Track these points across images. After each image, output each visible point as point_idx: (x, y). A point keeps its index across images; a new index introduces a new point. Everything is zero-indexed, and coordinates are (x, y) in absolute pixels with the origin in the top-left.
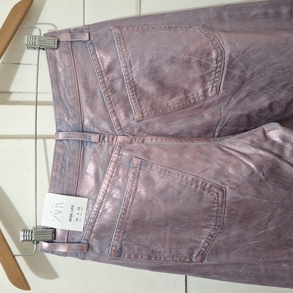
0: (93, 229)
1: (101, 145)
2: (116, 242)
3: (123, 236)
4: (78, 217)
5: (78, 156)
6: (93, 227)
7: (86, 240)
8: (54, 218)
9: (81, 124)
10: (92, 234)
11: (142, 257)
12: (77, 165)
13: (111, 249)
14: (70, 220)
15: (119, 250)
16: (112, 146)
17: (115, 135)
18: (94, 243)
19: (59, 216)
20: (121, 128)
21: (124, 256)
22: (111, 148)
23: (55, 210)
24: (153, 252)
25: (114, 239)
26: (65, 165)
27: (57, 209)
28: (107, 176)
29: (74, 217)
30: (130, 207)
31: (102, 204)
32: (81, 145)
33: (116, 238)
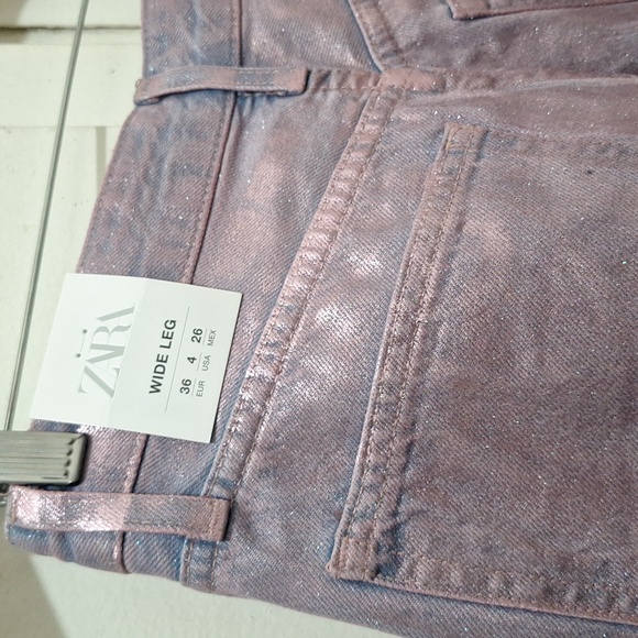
0: (255, 431)
1: (309, 100)
2: (367, 499)
3: (404, 468)
4: (191, 372)
5: (216, 145)
6: (260, 419)
7: (224, 484)
8: (88, 383)
9: (236, 46)
10: (254, 455)
11: (508, 583)
12: (208, 176)
13: (345, 533)
14: (156, 388)
15: (386, 542)
16: (355, 100)
17: (369, 73)
18: (260, 499)
19: (105, 370)
20: (397, 51)
21: (411, 572)
22: (351, 107)
23: (94, 347)
24: (564, 564)
25: (359, 483)
26: (159, 173)
27: (101, 339)
28: (331, 200)
29: (175, 372)
30: (434, 302)
31: (300, 311)
32: (228, 112)
33: (368, 478)
